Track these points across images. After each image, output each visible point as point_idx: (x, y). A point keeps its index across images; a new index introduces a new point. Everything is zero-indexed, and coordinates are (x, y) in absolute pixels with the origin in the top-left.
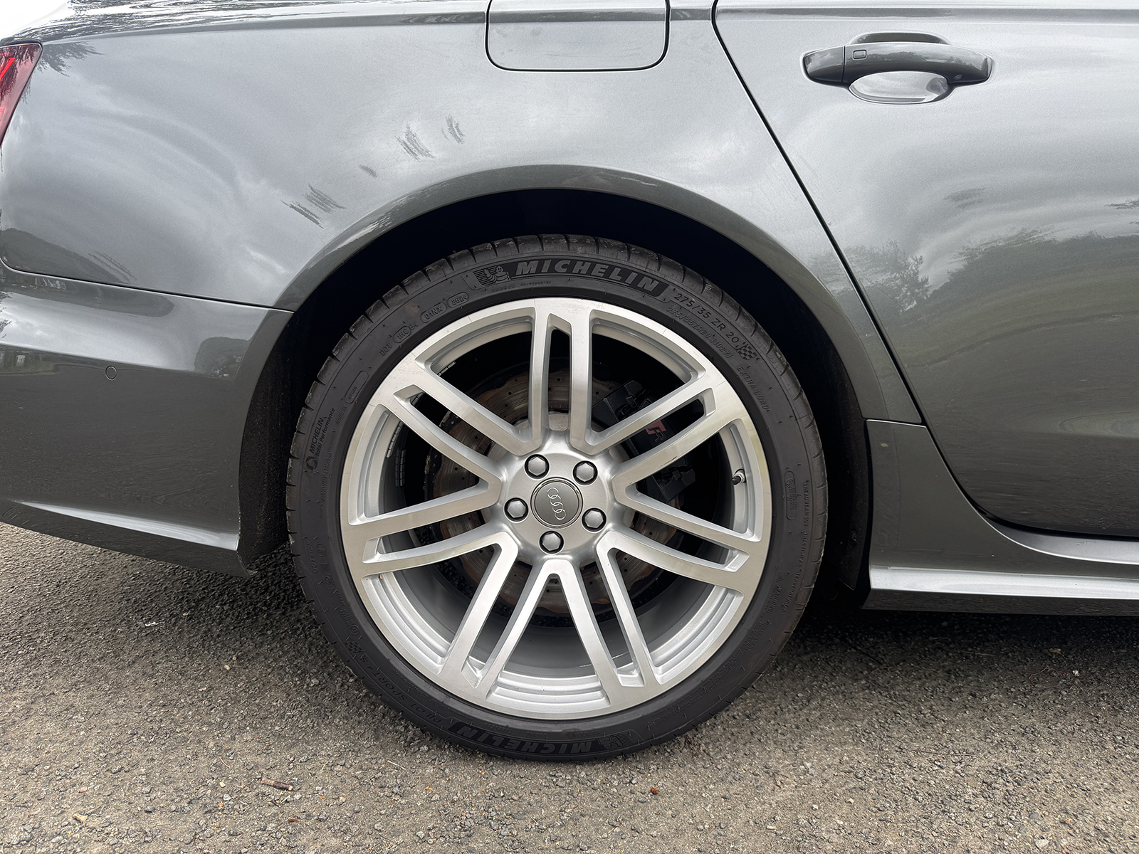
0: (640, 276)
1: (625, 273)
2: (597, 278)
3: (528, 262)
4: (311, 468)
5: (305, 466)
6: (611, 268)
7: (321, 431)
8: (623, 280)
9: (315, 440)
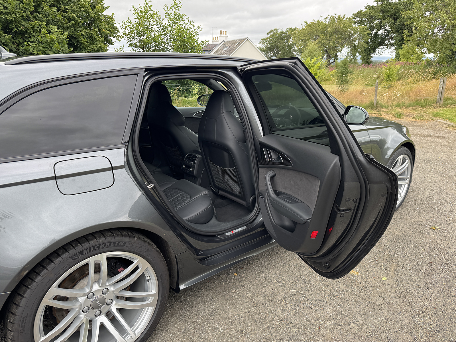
0: (119, 242)
1: (114, 243)
2: (107, 247)
3: (86, 249)
6: (111, 243)
8: (114, 245)
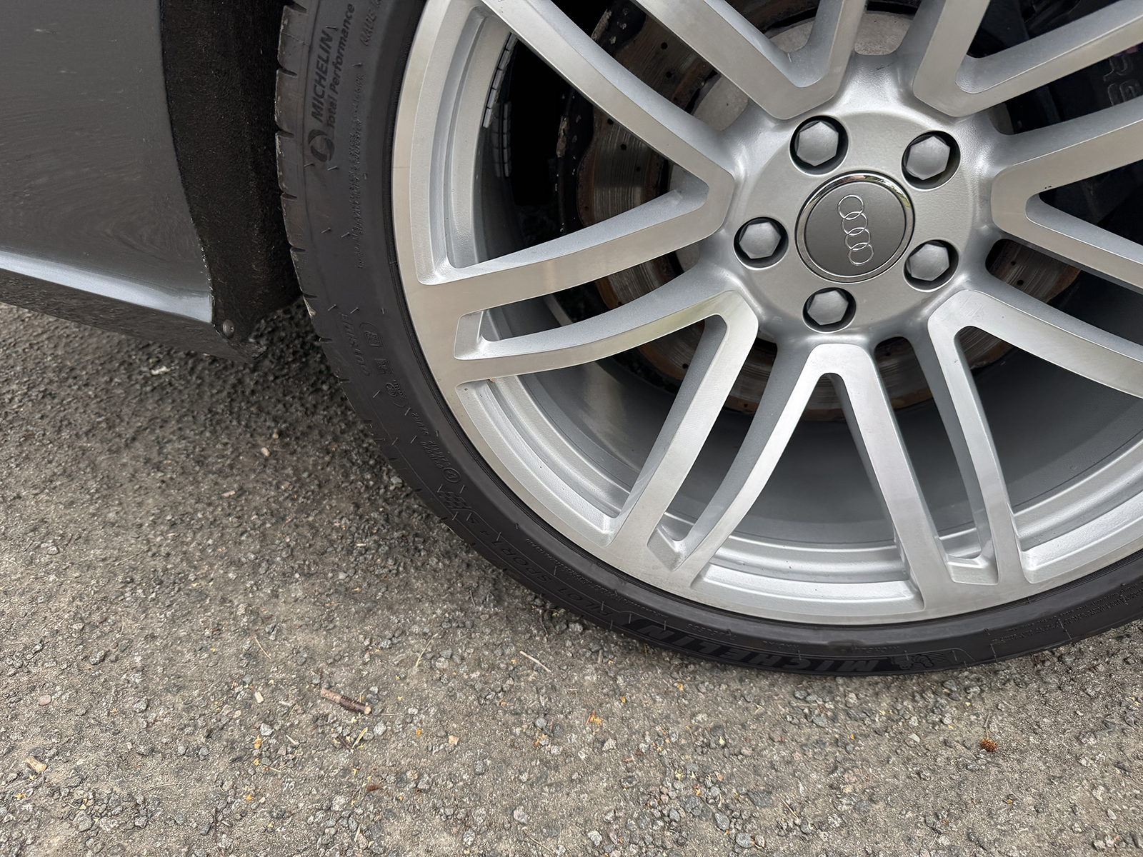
4: (323, 158)
5: (308, 152)
7: (331, 67)
9: (319, 89)
